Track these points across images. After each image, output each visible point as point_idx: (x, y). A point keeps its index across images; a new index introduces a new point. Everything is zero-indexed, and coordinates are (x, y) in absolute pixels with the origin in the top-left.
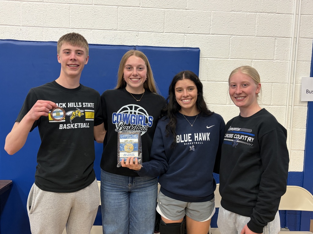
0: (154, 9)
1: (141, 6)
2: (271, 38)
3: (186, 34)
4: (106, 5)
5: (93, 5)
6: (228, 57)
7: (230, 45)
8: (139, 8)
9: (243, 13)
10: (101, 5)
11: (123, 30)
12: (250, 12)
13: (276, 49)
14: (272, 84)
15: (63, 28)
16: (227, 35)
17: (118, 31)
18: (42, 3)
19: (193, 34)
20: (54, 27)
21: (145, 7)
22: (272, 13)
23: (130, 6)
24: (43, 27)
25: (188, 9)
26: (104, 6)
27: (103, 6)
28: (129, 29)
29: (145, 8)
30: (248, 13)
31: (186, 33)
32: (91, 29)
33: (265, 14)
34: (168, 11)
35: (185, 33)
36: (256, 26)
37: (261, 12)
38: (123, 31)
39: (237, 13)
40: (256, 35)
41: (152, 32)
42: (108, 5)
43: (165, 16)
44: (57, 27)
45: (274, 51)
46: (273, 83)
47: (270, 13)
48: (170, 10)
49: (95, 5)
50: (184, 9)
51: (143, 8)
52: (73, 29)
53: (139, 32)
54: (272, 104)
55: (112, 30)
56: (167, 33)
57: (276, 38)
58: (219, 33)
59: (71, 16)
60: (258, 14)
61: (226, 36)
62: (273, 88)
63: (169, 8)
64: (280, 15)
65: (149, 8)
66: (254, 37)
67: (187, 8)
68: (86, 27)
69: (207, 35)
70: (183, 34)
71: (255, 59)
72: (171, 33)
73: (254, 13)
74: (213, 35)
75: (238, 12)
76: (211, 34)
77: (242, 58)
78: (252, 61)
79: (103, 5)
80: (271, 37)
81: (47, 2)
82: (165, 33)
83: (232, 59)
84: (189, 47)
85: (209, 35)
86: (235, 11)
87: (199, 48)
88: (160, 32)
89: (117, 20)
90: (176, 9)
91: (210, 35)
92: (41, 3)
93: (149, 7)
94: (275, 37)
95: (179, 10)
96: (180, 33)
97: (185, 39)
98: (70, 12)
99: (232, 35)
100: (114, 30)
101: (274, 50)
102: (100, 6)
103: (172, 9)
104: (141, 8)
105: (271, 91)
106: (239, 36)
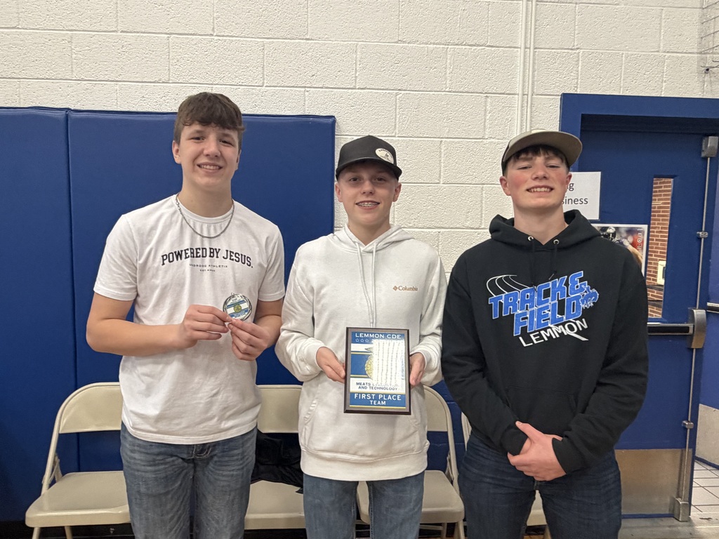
0: (242, 39)
1: (215, 34)
2: (478, 95)
3: (308, 89)
4: (144, 33)
5: (119, 34)
6: (393, 134)
7: (398, 111)
8: (213, 37)
9: (422, 46)
10: (135, 32)
11: (181, 83)
12: (434, 44)
13: (488, 117)
14: (481, 186)
15: (60, 79)
16: (390, 90)
17: (172, 85)
18: (15, 30)
19: (321, 90)
20: (41, 77)
21: (223, 36)
22: (478, 45)
23: (193, 35)
24: (19, 78)
25: (311, 39)
26: (142, 34)
27: (138, 34)
28: (194, 81)
29: (224, 38)
30: (431, 46)
31: (308, 87)
32: (117, 81)
33: (464, 47)
34: (270, 43)
35: (305, 87)
36: (448, 72)
37: (457, 45)
38: (182, 85)
39: (410, 45)
40: (447, 90)
41: (240, 85)
42: (149, 33)
43: (265, 53)
44: (47, 79)
45: (485, 122)
46: (484, 184)
47: (474, 45)
48: (274, 40)
49: (122, 32)
50: (303, 39)
51: (221, 38)
52: (79, 82)
53: (214, 86)
54: (483, 227)
55: (158, 83)
56: (270, 86)
57: (488, 95)
58: (373, 87)
59: (74, 56)
60: (450, 47)
61: (388, 91)
62: (484, 195)
63: (270, 36)
64: (493, 49)
65: (231, 38)
66: (445, 93)
67: (308, 37)
68: (106, 78)
69: (350, 91)
70: (303, 89)
71: (447, 138)
72: (277, 88)
73: (442, 46)
74: (362, 91)
75: (412, 45)
76: (358, 89)
77: (421, 135)
78: (441, 141)
79: (138, 32)
80: (477, 93)
81: (26, 29)
82: (267, 88)
83: (400, 139)
84: (314, 114)
85: (354, 91)
86: (404, 42)
87: (334, 117)
88: (256, 84)
89: (169, 62)
90: (286, 39)
91: (357, 91)
92: (12, 30)
93: (232, 36)
94: (486, 93)
95: (293, 41)
96: (296, 87)
97: (307, 98)
98: (73, 47)
99: (399, 90)
100: (163, 82)
101: (485, 119)
102: (133, 34)
103: (279, 38)
104: (216, 38)
105: (481, 201)
106: (415, 92)
